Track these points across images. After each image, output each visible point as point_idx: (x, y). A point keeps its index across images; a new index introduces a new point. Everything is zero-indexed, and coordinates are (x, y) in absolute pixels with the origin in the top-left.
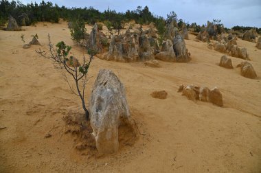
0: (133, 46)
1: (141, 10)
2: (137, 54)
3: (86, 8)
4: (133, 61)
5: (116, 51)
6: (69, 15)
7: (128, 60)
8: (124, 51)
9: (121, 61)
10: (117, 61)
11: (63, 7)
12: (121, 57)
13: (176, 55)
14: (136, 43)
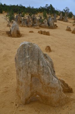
0: (30, 21)
1: (48, 6)
2: (31, 24)
3: (18, 5)
4: (30, 27)
5: (24, 23)
6: (8, 9)
7: (28, 27)
8: (27, 23)
9: (26, 27)
10: (25, 27)
11: (5, 4)
12: (26, 25)
13: (49, 26)
14: (31, 20)
